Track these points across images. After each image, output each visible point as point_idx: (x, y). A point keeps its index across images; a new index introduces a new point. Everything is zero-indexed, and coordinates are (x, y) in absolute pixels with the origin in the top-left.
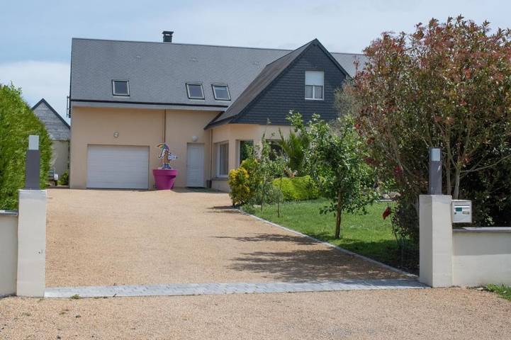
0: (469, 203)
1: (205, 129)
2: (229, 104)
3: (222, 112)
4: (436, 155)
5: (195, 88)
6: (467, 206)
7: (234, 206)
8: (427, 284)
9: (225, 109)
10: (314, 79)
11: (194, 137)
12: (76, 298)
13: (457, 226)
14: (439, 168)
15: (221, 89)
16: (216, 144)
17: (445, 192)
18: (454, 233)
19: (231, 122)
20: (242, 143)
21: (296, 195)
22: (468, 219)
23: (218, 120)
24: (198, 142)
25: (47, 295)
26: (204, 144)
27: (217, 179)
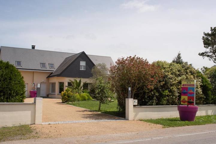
0: (137, 100)
1: (47, 78)
2: (55, 70)
3: (52, 73)
4: (130, 89)
5: (43, 65)
6: (136, 101)
7: (62, 103)
8: (128, 120)
9: (53, 72)
10: (83, 63)
11: (43, 81)
12: (50, 124)
13: (134, 106)
14: (130, 92)
15: (52, 65)
16: (50, 83)
17: (132, 98)
18: (134, 107)
19: (57, 76)
20: (60, 83)
21: (80, 99)
22: (137, 104)
23: (51, 75)
24: (44, 82)
25: (42, 124)
26: (46, 83)
27: (50, 94)
